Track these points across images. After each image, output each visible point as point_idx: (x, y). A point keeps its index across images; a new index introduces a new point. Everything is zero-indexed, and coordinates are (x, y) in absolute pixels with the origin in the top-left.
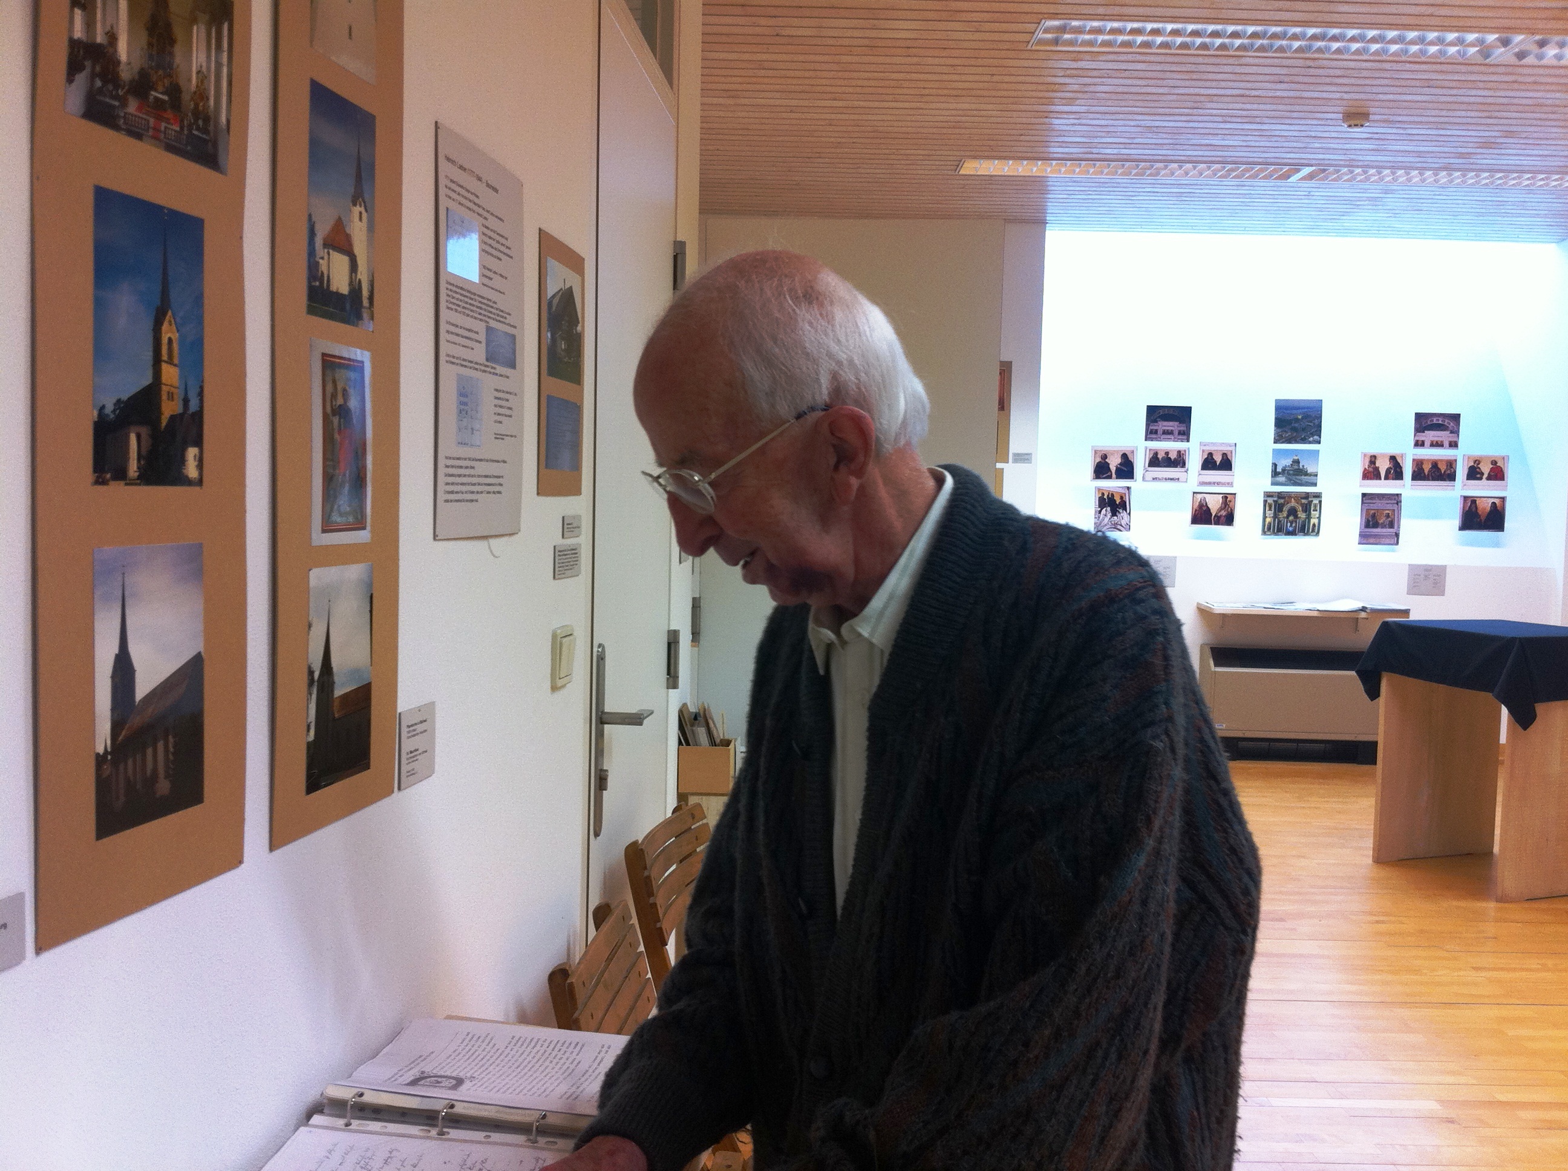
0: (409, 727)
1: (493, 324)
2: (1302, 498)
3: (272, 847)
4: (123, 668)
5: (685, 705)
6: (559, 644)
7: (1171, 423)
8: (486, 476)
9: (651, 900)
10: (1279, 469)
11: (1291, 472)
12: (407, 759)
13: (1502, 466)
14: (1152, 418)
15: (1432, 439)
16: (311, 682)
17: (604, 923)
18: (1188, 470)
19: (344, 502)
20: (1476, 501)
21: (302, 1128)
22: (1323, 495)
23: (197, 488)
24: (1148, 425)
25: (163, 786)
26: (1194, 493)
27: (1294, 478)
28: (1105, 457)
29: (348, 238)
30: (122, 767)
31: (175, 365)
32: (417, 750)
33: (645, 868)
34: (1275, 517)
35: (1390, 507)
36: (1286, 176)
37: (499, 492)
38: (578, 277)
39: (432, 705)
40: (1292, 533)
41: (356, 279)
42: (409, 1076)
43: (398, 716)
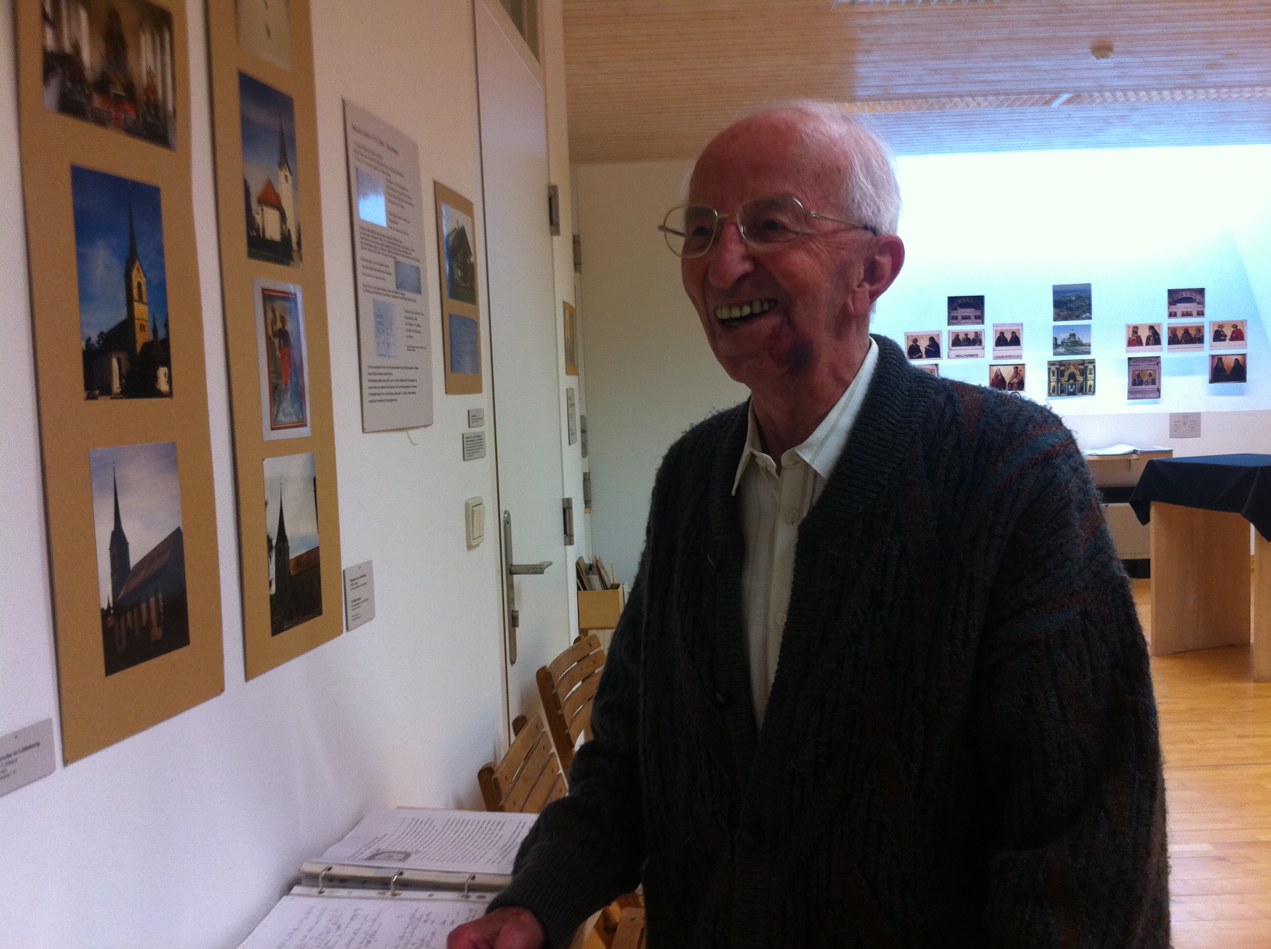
0: (352, 581)
1: (400, 258)
2: (1079, 365)
3: (247, 678)
4: (119, 542)
5: (581, 558)
6: (472, 511)
7: (969, 310)
8: (402, 381)
9: (560, 712)
10: (1059, 342)
11: (1069, 344)
12: (352, 606)
13: (1242, 329)
14: (953, 307)
15: (1184, 310)
16: (270, 548)
17: (522, 730)
18: (984, 347)
19: (287, 405)
20: (1222, 358)
21: (285, 897)
22: (1096, 361)
23: (168, 400)
24: (949, 313)
25: (157, 633)
26: (991, 366)
27: (1072, 348)
28: (915, 341)
29: (277, 197)
30: (122, 619)
31: (145, 304)
32: (360, 599)
33: (553, 687)
34: (1058, 381)
35: (1151, 367)
36: (1048, 102)
37: (414, 393)
38: (469, 219)
39: (370, 563)
40: (1073, 394)
41: (286, 229)
42: (368, 853)
43: (342, 572)
